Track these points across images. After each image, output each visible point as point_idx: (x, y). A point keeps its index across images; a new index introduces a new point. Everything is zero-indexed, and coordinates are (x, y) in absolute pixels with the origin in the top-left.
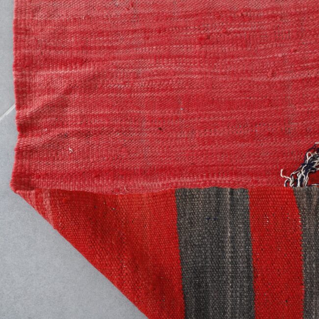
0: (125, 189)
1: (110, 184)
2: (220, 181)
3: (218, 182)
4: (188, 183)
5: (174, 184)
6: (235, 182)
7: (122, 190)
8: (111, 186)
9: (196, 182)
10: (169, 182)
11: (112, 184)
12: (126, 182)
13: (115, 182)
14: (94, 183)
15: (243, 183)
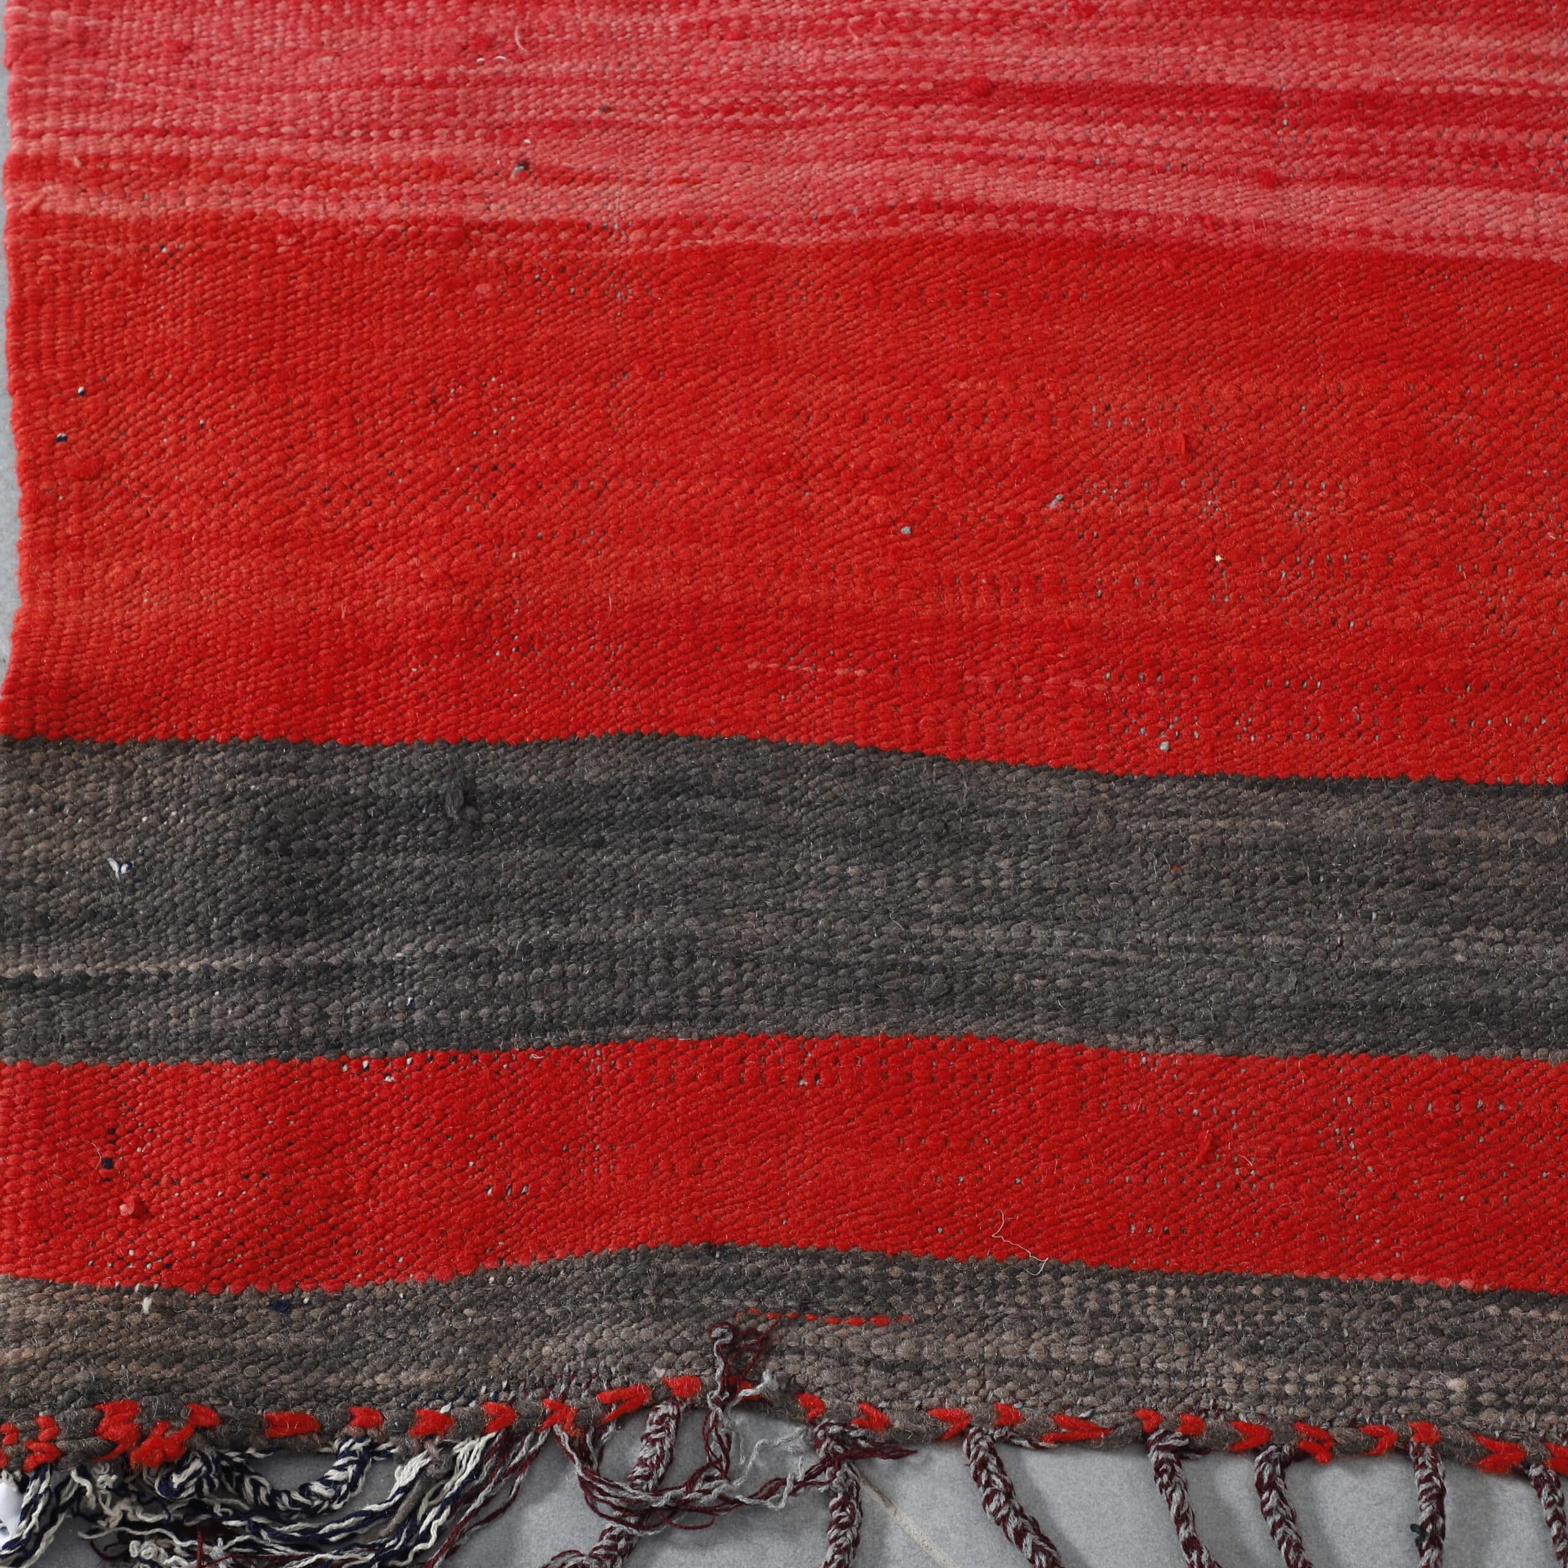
0: (517, 38)
1: (452, 19)
2: (932, 11)
3: (926, 15)
4: (795, 20)
5: (735, 24)
6: (998, 13)
7: (504, 44)
8: (459, 26)
9: (831, 17)
10: (713, 15)
11: (462, 19)
12: (522, 12)
13: (475, 9)
14: (381, 11)
15: (1032, 17)
